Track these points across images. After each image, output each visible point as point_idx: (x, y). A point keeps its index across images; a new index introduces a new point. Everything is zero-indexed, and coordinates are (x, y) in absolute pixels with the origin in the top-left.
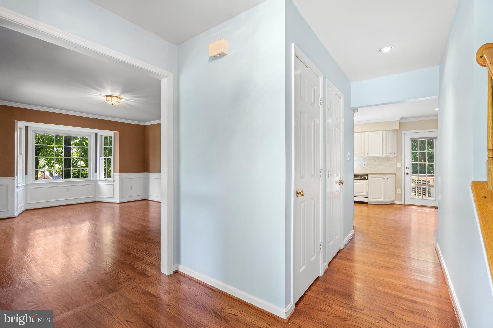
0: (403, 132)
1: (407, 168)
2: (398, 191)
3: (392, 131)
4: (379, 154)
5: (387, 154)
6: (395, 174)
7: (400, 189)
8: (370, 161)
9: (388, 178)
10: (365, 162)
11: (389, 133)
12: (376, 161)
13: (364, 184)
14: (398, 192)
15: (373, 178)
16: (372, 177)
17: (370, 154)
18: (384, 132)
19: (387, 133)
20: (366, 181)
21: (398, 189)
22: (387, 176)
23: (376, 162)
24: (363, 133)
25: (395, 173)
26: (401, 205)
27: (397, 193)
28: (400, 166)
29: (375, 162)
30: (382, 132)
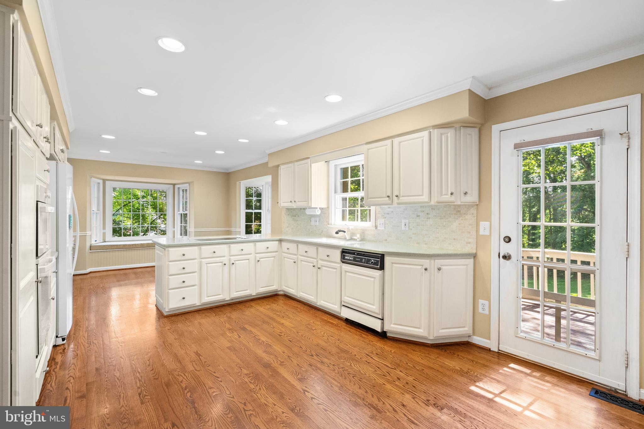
0: (496, 128)
1: (507, 240)
2: (480, 307)
3: (457, 126)
4: (422, 195)
5: (442, 195)
6: (475, 256)
7: (486, 303)
8: (418, 216)
9: (439, 269)
10: (405, 218)
11: (450, 133)
12: (429, 216)
13: (374, 280)
14: (480, 310)
15: (395, 265)
16: (393, 263)
17: (402, 196)
18: (436, 130)
19: (442, 134)
20: (377, 273)
21: (481, 301)
22: (439, 262)
23: (430, 218)
24: (389, 142)
25: (474, 251)
26: (489, 350)
27: (480, 313)
28: (487, 233)
29: (427, 218)
30: (430, 132)
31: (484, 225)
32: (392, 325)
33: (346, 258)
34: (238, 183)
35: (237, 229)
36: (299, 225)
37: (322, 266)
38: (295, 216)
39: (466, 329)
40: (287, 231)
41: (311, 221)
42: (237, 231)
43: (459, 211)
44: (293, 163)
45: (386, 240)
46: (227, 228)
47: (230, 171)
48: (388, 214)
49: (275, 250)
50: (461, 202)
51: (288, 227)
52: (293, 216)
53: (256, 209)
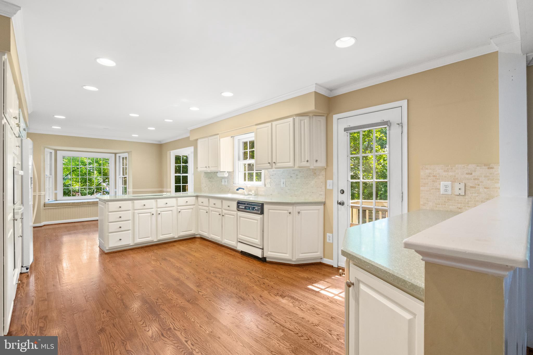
0: (335, 117)
1: (342, 192)
2: (328, 238)
3: (311, 115)
4: (289, 162)
5: (301, 162)
6: (324, 204)
7: (331, 235)
8: (291, 177)
9: (299, 213)
10: (283, 178)
11: (306, 120)
12: (298, 177)
13: (257, 222)
14: (328, 241)
15: (270, 211)
16: (269, 209)
17: (278, 163)
18: (297, 117)
19: (301, 120)
20: (259, 217)
21: (328, 234)
22: (299, 208)
23: (298, 178)
24: (269, 124)
25: (324, 200)
26: (332, 266)
27: (327, 242)
28: (331, 188)
29: (297, 178)
30: (294, 119)
31: (329, 182)
32: (269, 253)
33: (240, 207)
34: (168, 152)
35: (168, 189)
36: (213, 185)
37: (225, 214)
38: (211, 178)
39: (318, 253)
40: (205, 190)
41: (222, 182)
42: (168, 191)
43: (315, 173)
44: (207, 138)
45: (271, 195)
46: (159, 188)
47: (163, 143)
48: (273, 175)
49: (193, 204)
50: (314, 167)
51: (205, 187)
52: (209, 178)
53: (183, 173)
